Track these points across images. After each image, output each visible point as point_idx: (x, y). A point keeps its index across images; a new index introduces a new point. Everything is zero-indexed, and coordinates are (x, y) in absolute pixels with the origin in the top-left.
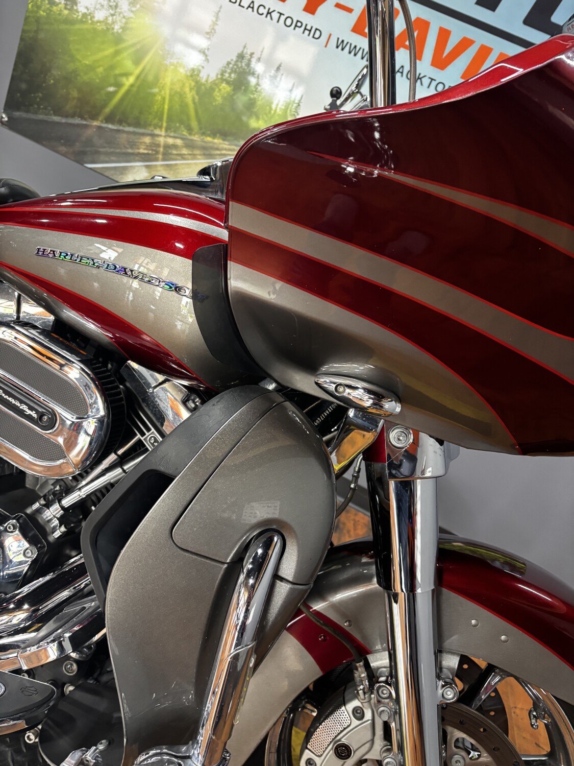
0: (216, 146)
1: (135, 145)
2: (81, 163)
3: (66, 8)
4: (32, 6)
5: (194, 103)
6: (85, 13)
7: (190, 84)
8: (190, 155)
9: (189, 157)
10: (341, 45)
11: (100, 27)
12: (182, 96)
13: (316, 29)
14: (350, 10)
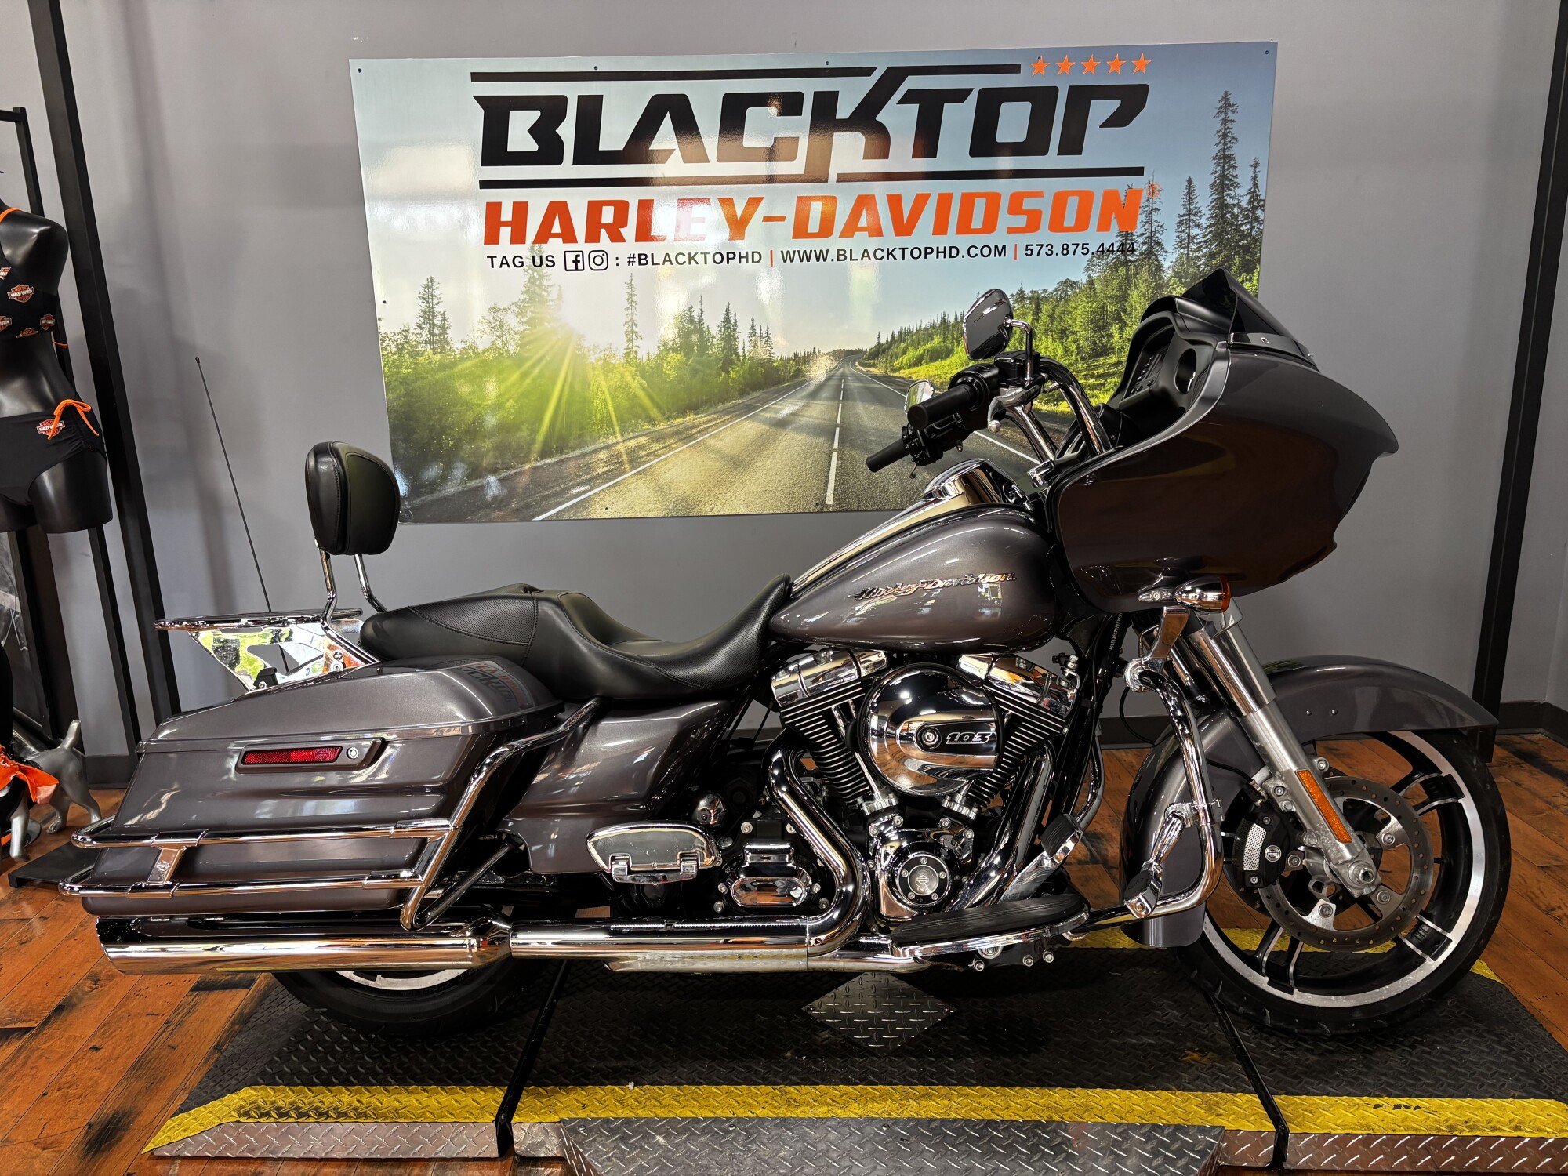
0: (690, 425)
1: (590, 468)
2: (528, 519)
3: (435, 353)
4: (390, 368)
5: (644, 389)
6: (464, 348)
7: (630, 372)
8: (663, 448)
9: (663, 451)
10: (788, 257)
11: (489, 356)
12: (625, 388)
13: (753, 253)
14: (782, 219)
